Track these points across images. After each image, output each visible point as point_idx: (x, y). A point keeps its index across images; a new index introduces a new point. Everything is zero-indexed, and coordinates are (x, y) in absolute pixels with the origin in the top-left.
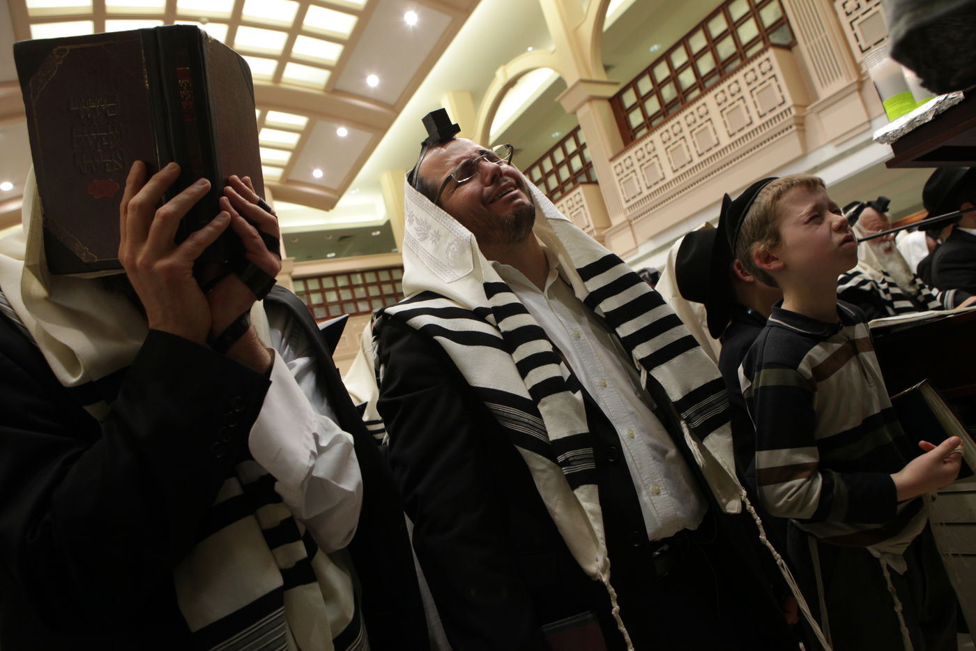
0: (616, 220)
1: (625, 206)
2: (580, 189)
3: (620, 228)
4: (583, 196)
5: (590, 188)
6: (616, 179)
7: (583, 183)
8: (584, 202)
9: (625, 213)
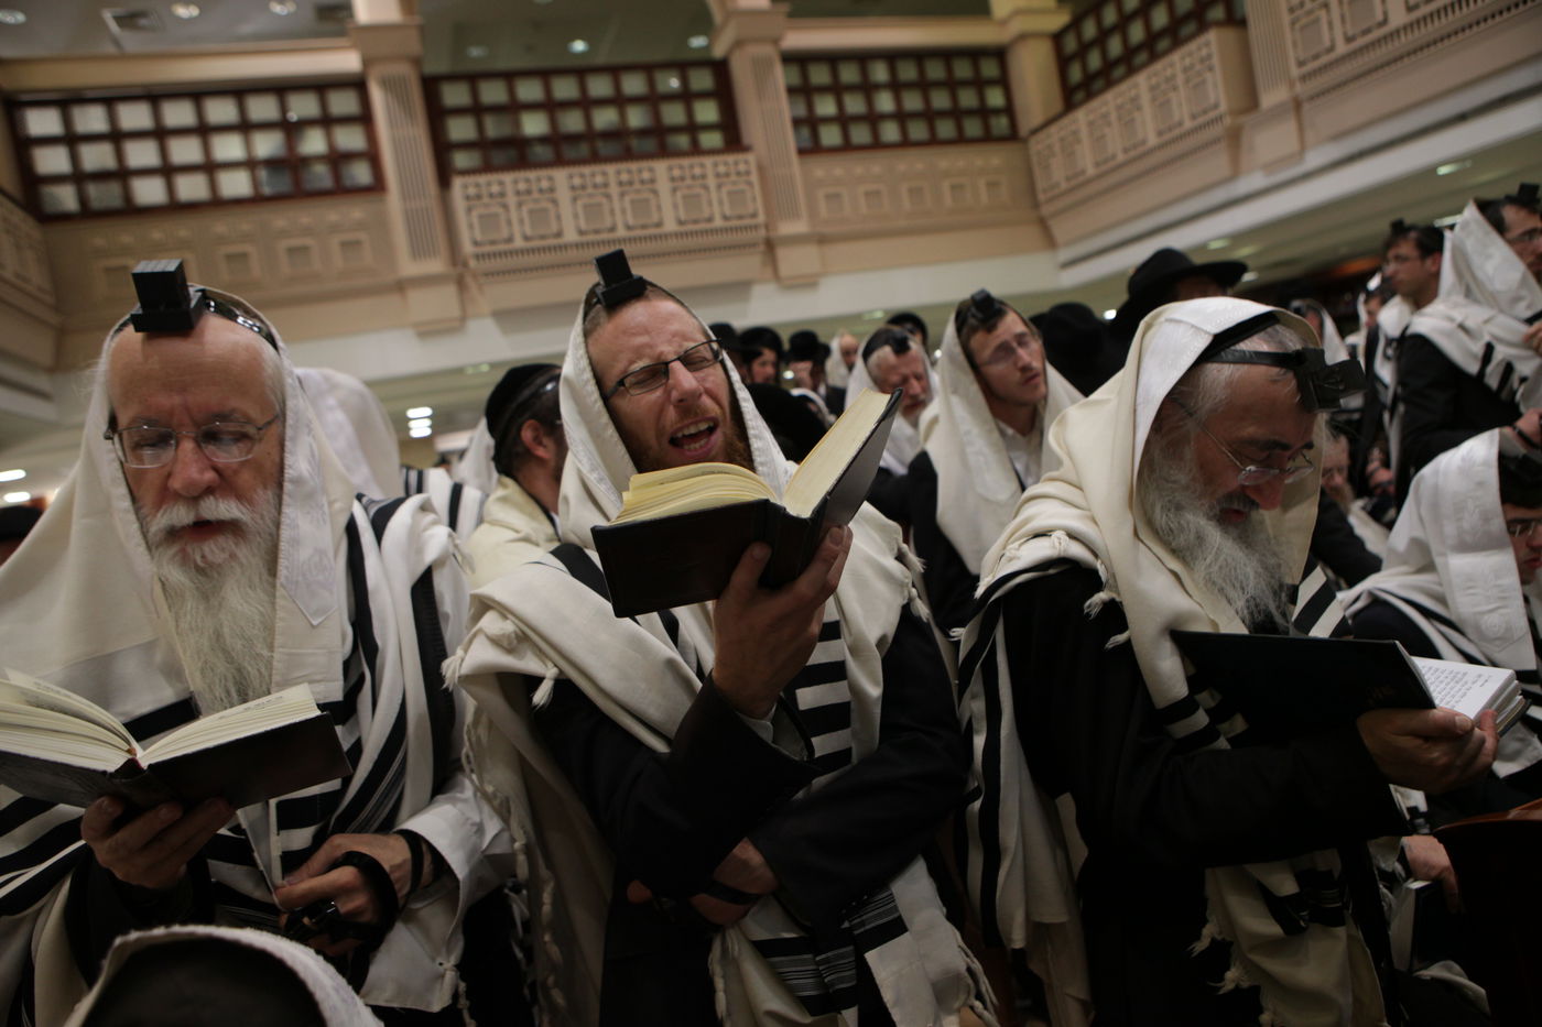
0: (1271, 98)
1: (1295, 72)
2: (1212, 36)
3: (1277, 113)
4: (1214, 48)
5: (1230, 34)
6: (1286, 18)
7: (1218, 24)
8: (1216, 61)
9: (1291, 85)
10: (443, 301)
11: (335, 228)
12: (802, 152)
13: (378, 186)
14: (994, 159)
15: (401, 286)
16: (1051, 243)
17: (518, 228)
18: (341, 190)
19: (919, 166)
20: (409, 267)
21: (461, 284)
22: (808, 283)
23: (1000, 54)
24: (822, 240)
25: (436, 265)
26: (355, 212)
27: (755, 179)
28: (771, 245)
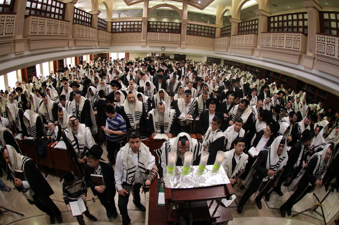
0: (258, 48)
1: (260, 46)
2: (253, 35)
6: (261, 38)
10: (144, 44)
11: (136, 35)
12: (187, 34)
13: (141, 32)
14: (211, 39)
15: (141, 42)
16: (214, 51)
17: (153, 38)
18: (138, 32)
19: (201, 38)
20: (142, 40)
21: (147, 42)
22: (184, 48)
23: (215, 28)
24: (186, 44)
25: (144, 41)
26: (138, 34)
27: (180, 37)
28: (180, 44)
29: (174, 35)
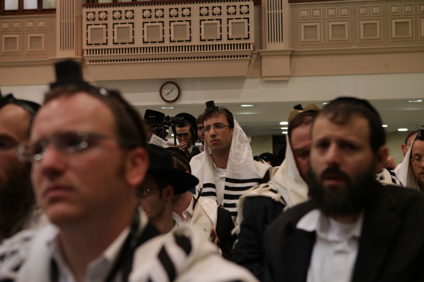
24: (294, 55)
27: (251, 16)
28: (259, 57)
29: (217, 10)
